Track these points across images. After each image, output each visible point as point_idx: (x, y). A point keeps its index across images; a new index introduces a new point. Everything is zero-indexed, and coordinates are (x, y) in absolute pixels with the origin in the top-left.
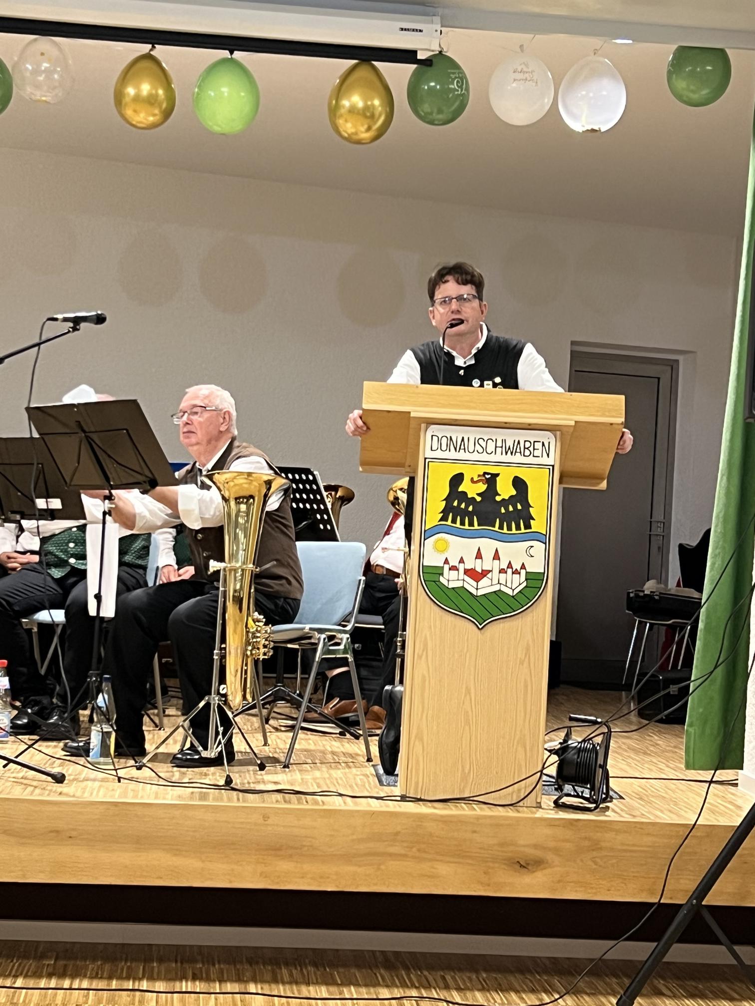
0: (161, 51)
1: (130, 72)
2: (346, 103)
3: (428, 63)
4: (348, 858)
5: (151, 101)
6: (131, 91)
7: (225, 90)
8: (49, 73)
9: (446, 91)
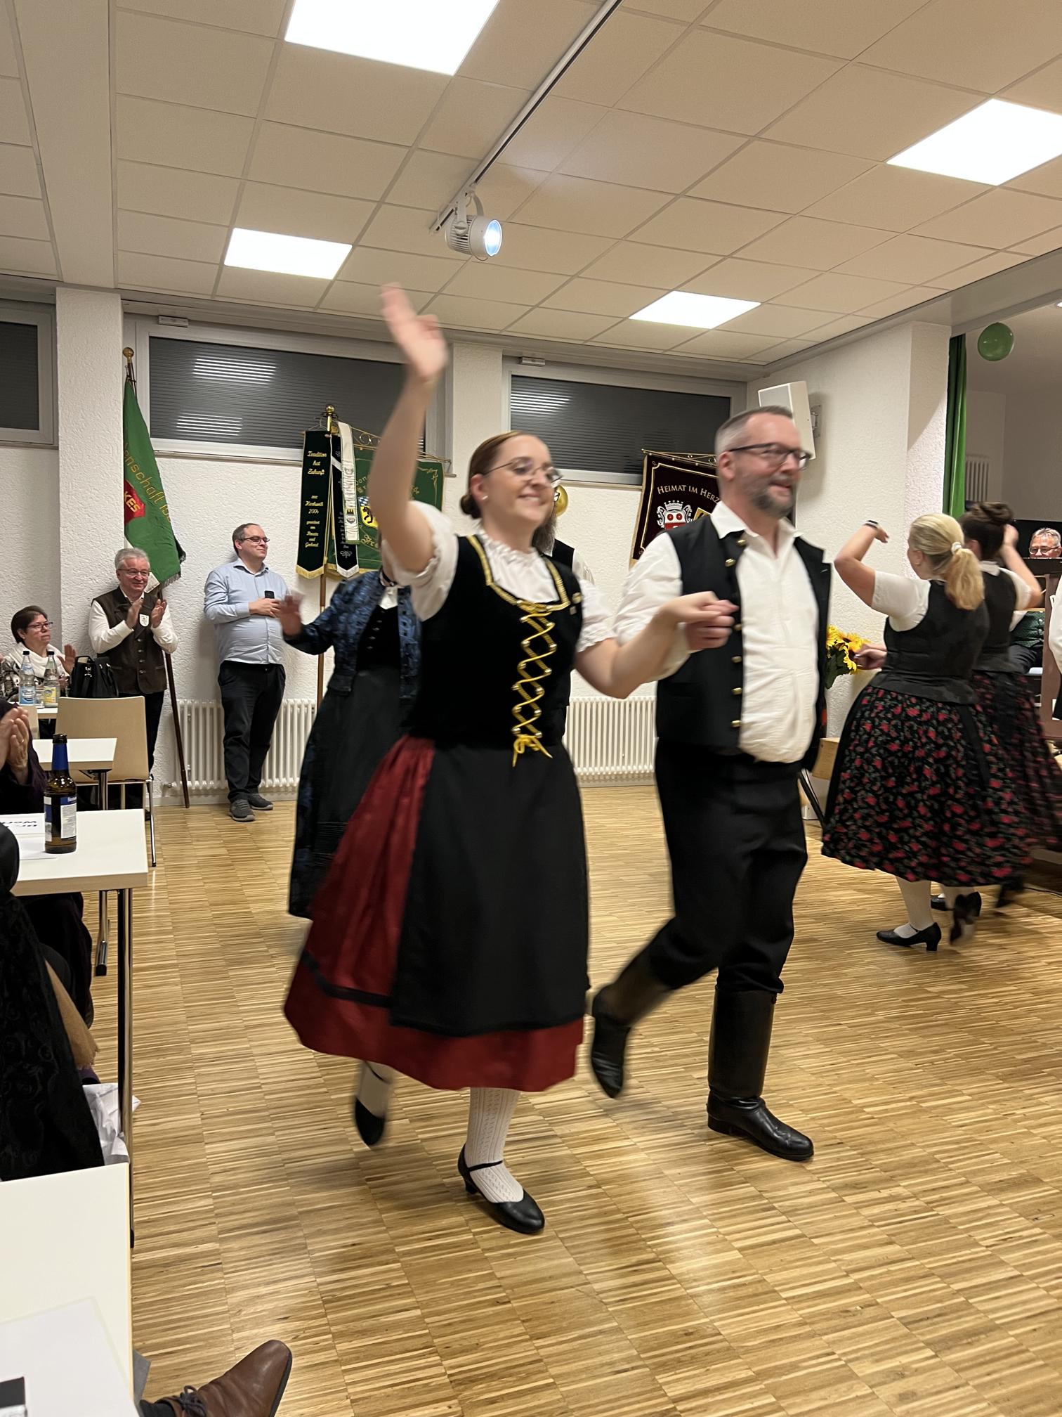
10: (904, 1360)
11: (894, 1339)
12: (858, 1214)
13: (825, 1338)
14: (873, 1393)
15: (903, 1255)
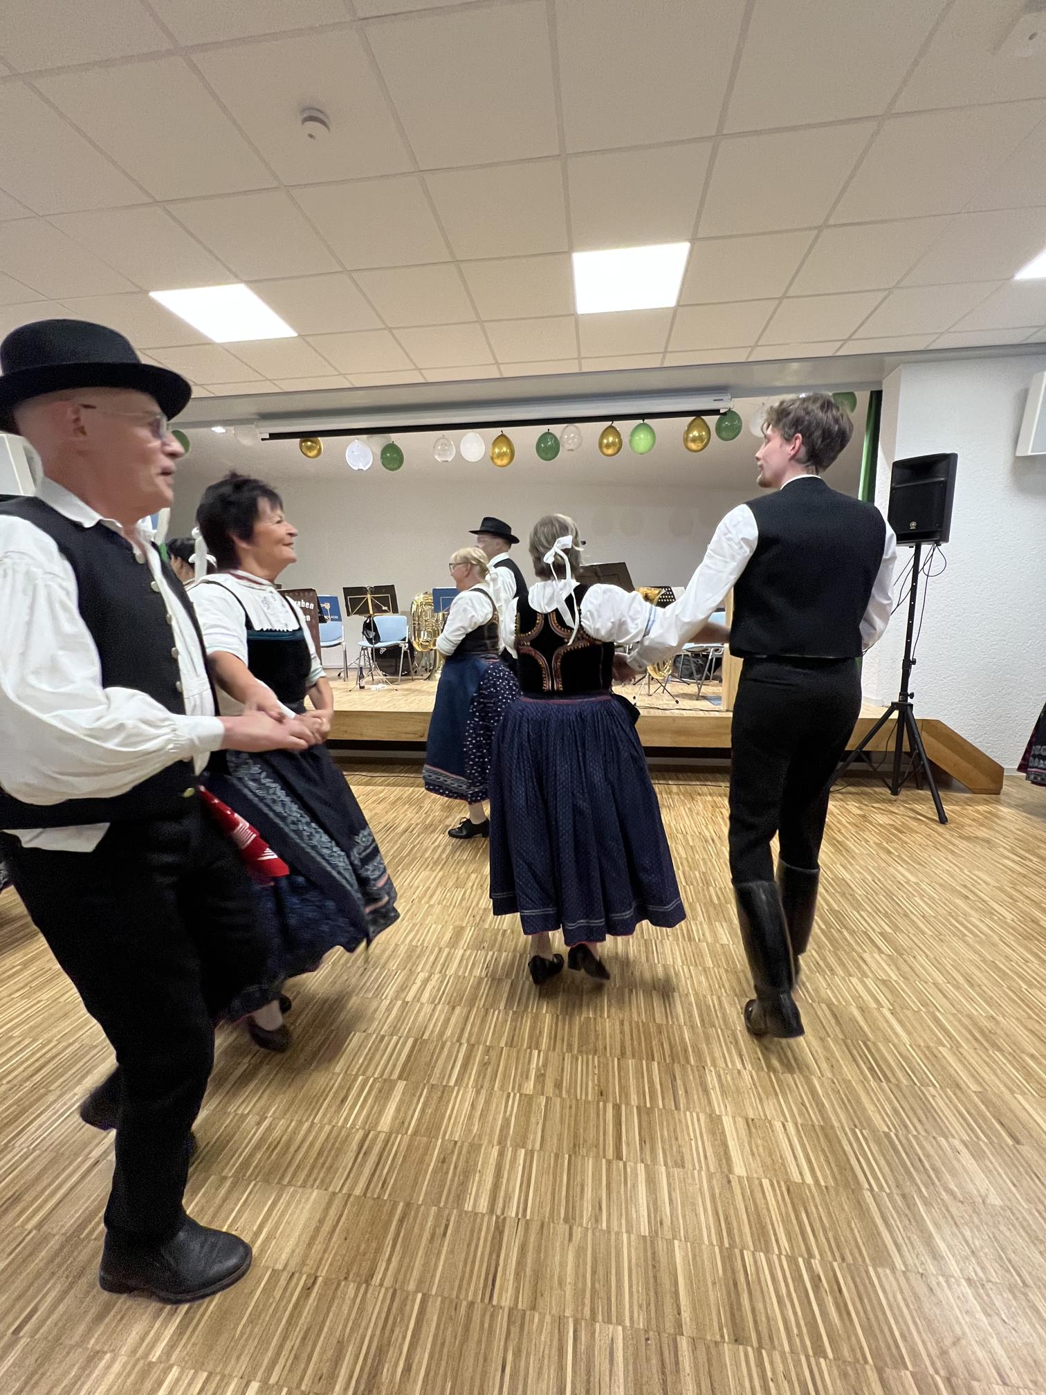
0: (616, 424)
1: (605, 433)
2: (691, 435)
3: (725, 414)
4: (707, 735)
5: (613, 444)
6: (605, 441)
7: (642, 436)
8: (573, 438)
9: (732, 425)
10: (534, 1065)
11: (518, 1059)
12: (422, 1004)
13: (496, 1088)
14: (547, 1098)
15: (465, 1011)
